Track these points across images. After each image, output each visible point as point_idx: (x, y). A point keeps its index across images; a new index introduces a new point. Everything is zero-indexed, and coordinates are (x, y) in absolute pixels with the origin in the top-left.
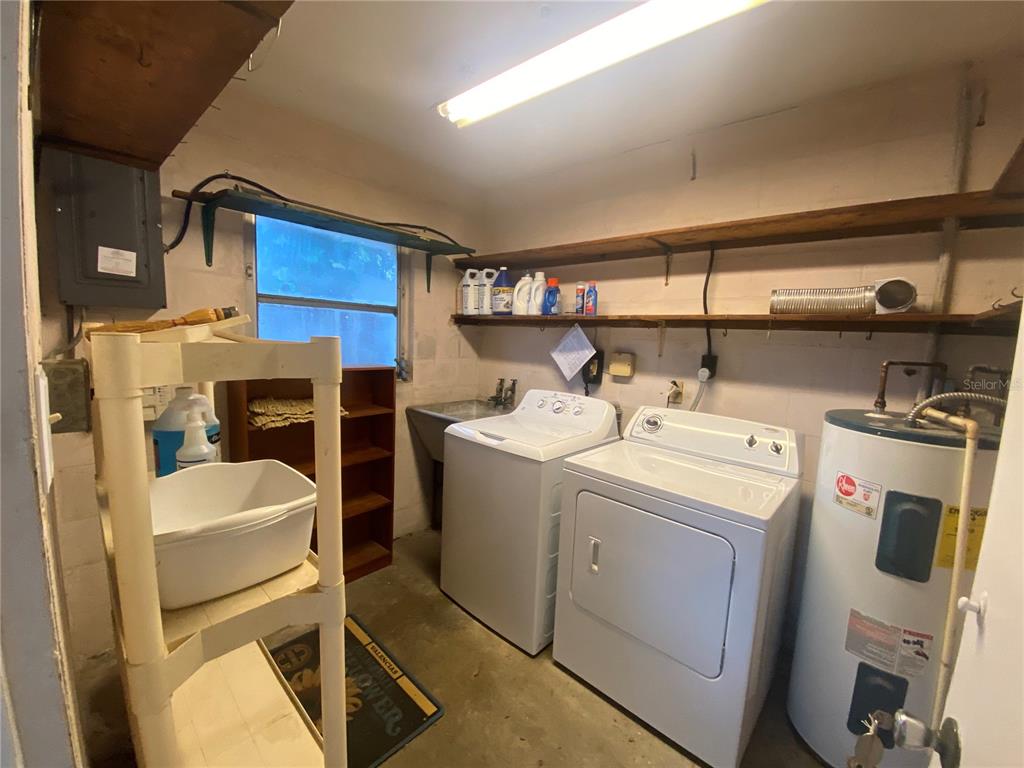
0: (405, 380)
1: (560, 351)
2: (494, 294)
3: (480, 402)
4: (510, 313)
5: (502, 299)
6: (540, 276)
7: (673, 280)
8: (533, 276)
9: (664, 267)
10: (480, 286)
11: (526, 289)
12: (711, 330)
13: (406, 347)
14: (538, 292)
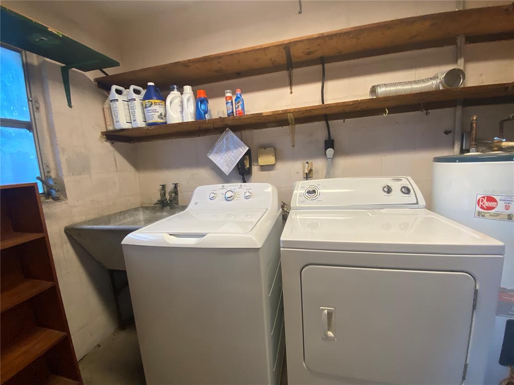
0: (56, 199)
1: (216, 153)
2: (144, 107)
3: (145, 208)
4: (166, 123)
5: (155, 111)
6: (188, 89)
7: (296, 89)
8: (181, 91)
9: (288, 79)
10: (129, 101)
11: (177, 101)
12: (330, 122)
13: (52, 165)
14: (189, 103)
